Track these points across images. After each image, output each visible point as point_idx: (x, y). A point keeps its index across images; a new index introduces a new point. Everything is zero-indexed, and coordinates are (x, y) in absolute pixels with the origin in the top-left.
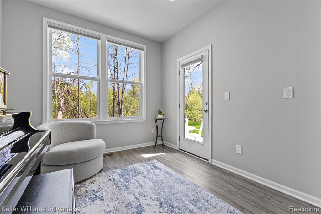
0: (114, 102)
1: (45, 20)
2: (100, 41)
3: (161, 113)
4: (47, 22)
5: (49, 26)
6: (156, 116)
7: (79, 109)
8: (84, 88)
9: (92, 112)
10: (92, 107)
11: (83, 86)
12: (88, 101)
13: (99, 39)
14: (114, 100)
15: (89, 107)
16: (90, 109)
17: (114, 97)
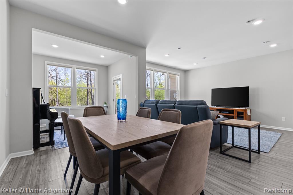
0: (87, 96)
1: (46, 62)
2: (72, 69)
3: (106, 103)
4: (47, 63)
5: (48, 65)
6: (103, 105)
7: (57, 101)
8: (61, 83)
9: (68, 104)
10: (68, 100)
11: (60, 81)
12: (65, 95)
13: (72, 68)
14: (88, 94)
15: (65, 100)
16: (67, 101)
17: (87, 91)
